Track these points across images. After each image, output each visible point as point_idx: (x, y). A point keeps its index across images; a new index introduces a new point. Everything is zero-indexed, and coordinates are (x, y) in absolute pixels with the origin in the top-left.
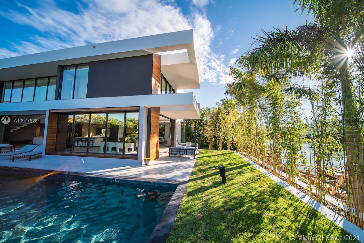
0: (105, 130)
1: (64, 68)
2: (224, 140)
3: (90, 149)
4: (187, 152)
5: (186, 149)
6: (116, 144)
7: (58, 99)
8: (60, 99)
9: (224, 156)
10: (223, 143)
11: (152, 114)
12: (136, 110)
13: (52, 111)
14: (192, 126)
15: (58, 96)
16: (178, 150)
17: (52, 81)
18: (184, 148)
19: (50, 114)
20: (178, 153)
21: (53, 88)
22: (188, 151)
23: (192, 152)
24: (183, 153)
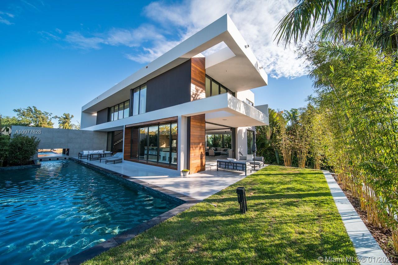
0: (176, 141)
1: (134, 91)
2: (309, 153)
3: (149, 156)
4: (236, 167)
5: (235, 163)
6: (166, 153)
7: (131, 116)
8: (132, 115)
9: (296, 176)
10: (307, 157)
11: (192, 123)
12: (174, 121)
13: (127, 126)
14: (267, 134)
15: (131, 114)
16: (227, 163)
17: (127, 105)
18: (233, 161)
19: (126, 128)
20: (227, 167)
21: (127, 111)
22: (238, 165)
23: (243, 167)
24: (232, 167)
